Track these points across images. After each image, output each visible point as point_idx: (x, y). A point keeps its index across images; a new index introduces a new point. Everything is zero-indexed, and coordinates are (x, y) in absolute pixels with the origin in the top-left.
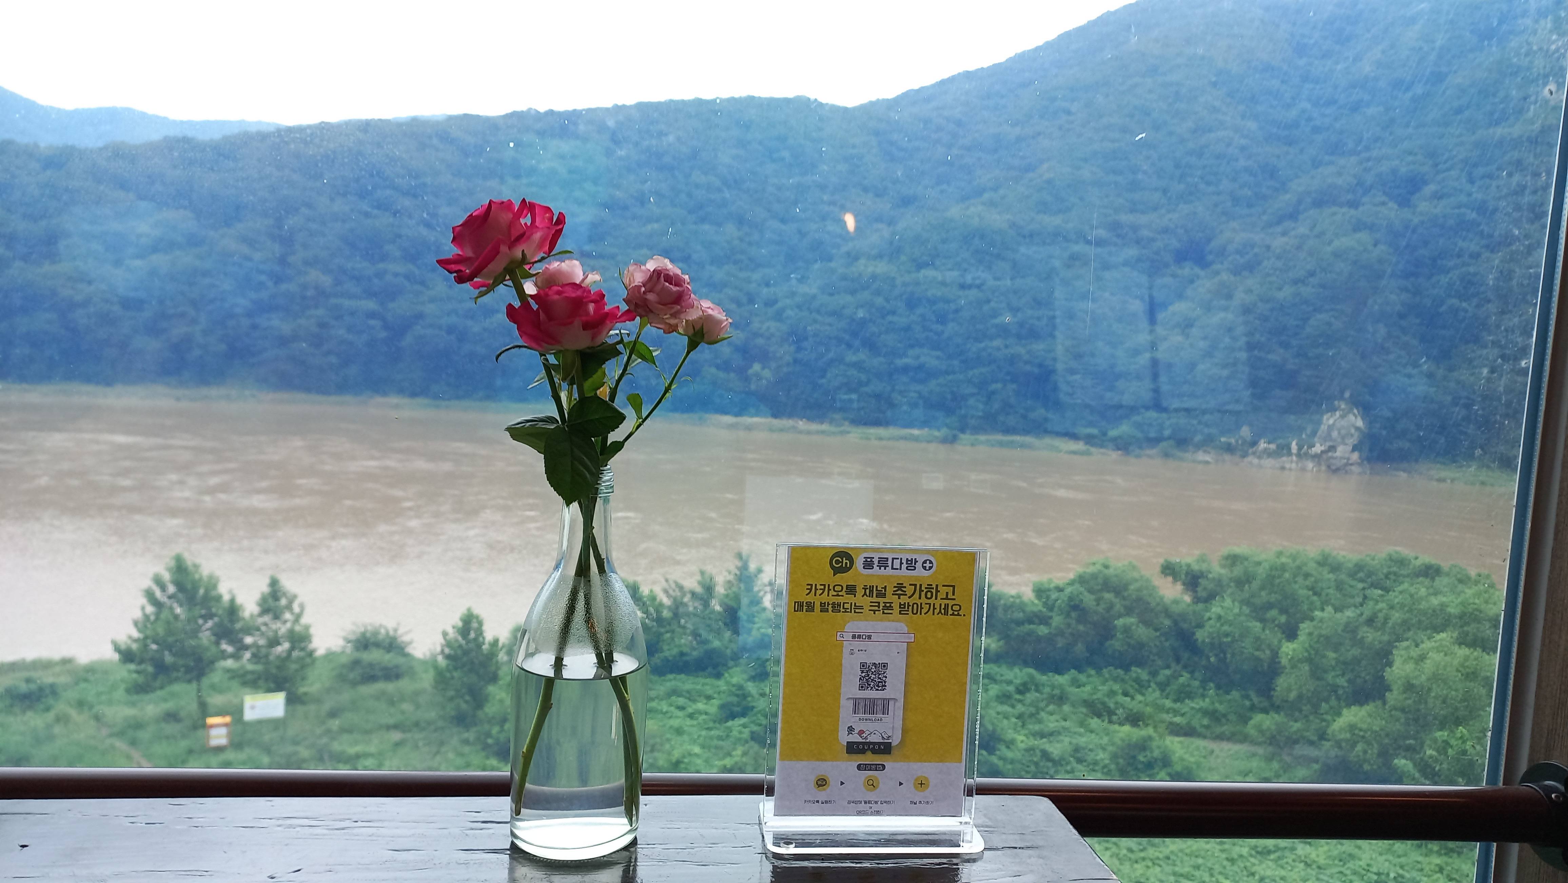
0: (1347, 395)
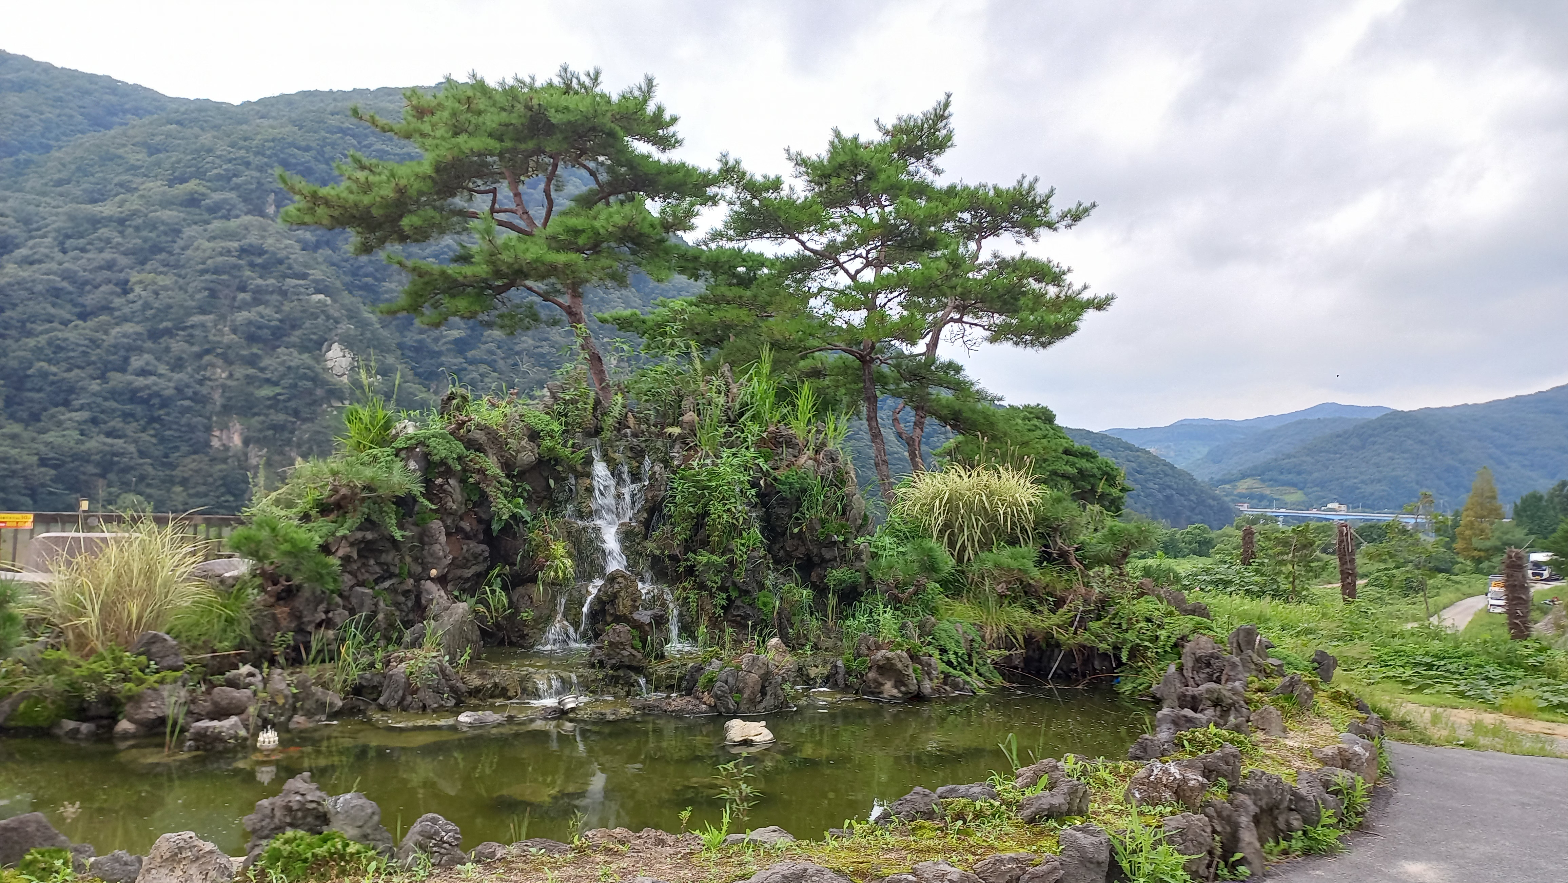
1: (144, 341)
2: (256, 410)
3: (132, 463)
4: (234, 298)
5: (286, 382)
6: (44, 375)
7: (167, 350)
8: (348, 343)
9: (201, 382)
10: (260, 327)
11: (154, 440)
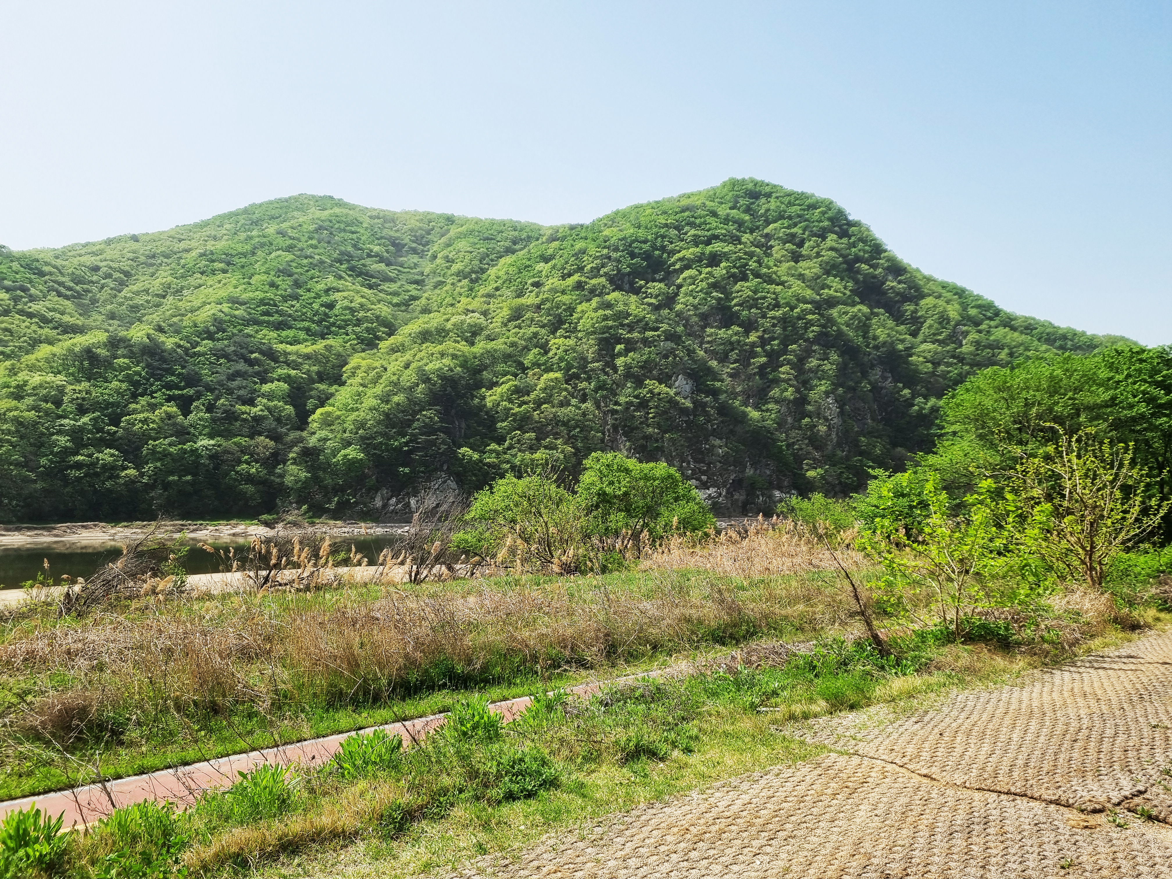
0: (445, 468)
1: (561, 383)
2: (633, 426)
4: (614, 349)
5: (652, 404)
6: (507, 410)
8: (689, 374)
9: (598, 409)
10: (633, 367)
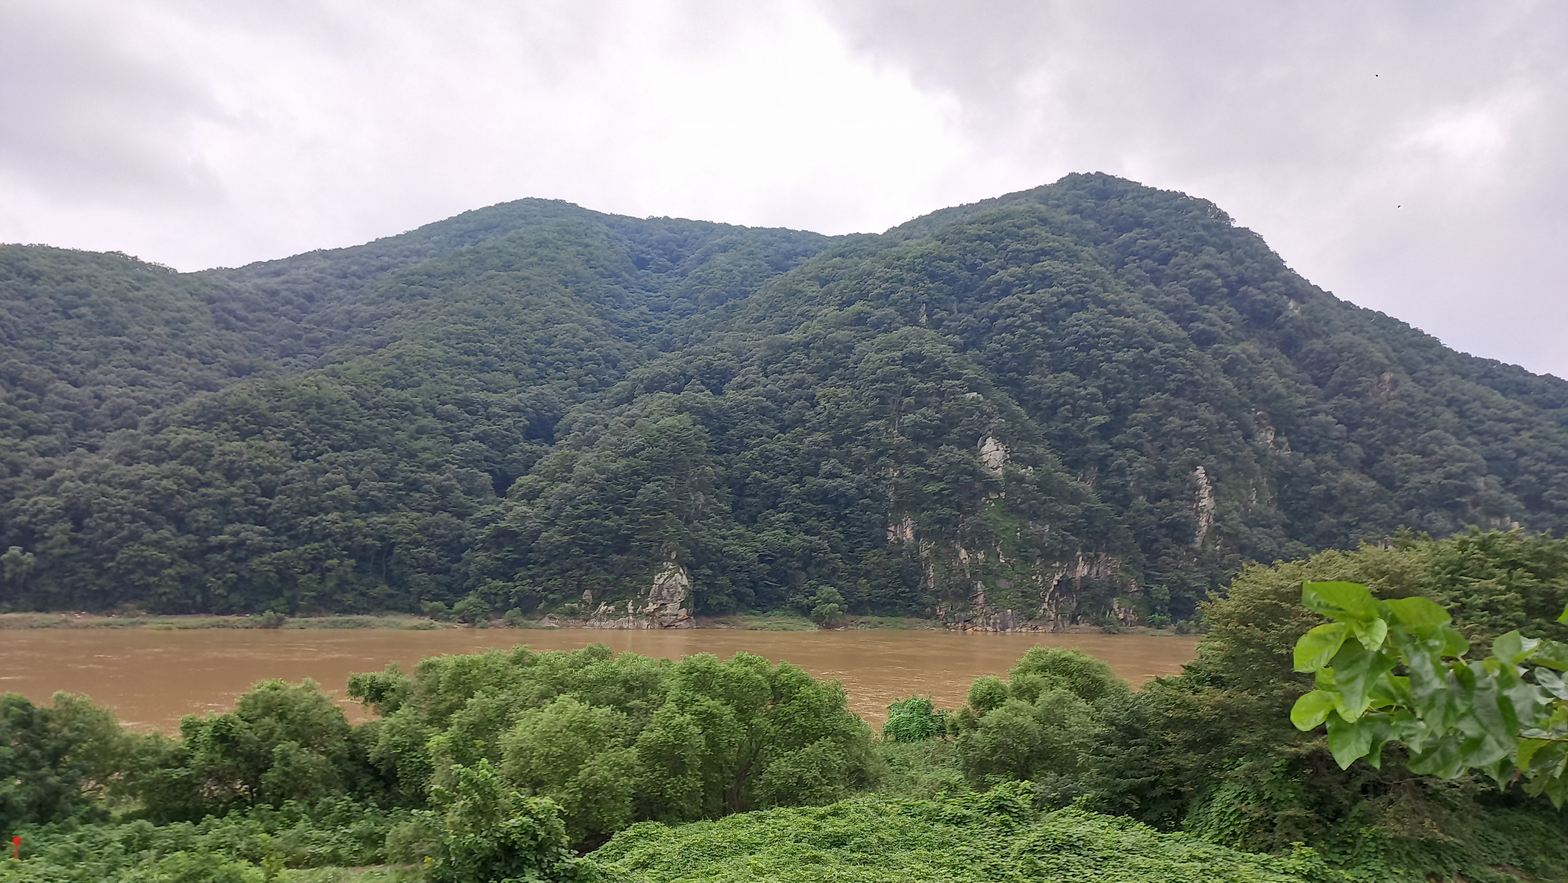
0: (673, 556)
1: (830, 448)
2: (924, 505)
3: (827, 557)
4: (901, 403)
5: (949, 477)
6: (758, 482)
7: (849, 453)
8: (1001, 437)
9: (877, 482)
10: (924, 427)
11: (842, 536)
